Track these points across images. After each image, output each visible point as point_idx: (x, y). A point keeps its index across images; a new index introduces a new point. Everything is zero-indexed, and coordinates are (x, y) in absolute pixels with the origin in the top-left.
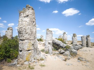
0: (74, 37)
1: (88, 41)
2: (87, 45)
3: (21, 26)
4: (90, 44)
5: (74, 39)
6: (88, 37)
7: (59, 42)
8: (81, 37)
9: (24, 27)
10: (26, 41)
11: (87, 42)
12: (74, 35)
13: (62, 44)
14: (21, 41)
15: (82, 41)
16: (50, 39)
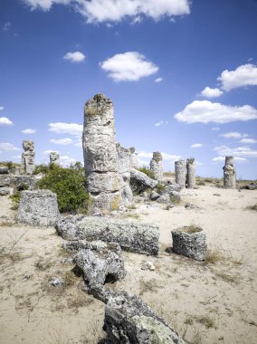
0: (157, 161)
1: (191, 173)
2: (187, 182)
3: (100, 145)
4: (193, 182)
5: (155, 167)
6: (191, 161)
7: (143, 176)
8: (176, 163)
9: (106, 148)
10: (109, 174)
11: (187, 176)
12: (156, 157)
13: (148, 181)
14: (97, 175)
15: (177, 174)
16: (126, 170)
